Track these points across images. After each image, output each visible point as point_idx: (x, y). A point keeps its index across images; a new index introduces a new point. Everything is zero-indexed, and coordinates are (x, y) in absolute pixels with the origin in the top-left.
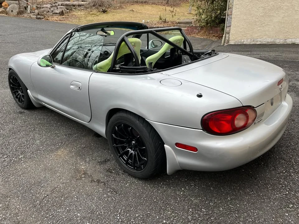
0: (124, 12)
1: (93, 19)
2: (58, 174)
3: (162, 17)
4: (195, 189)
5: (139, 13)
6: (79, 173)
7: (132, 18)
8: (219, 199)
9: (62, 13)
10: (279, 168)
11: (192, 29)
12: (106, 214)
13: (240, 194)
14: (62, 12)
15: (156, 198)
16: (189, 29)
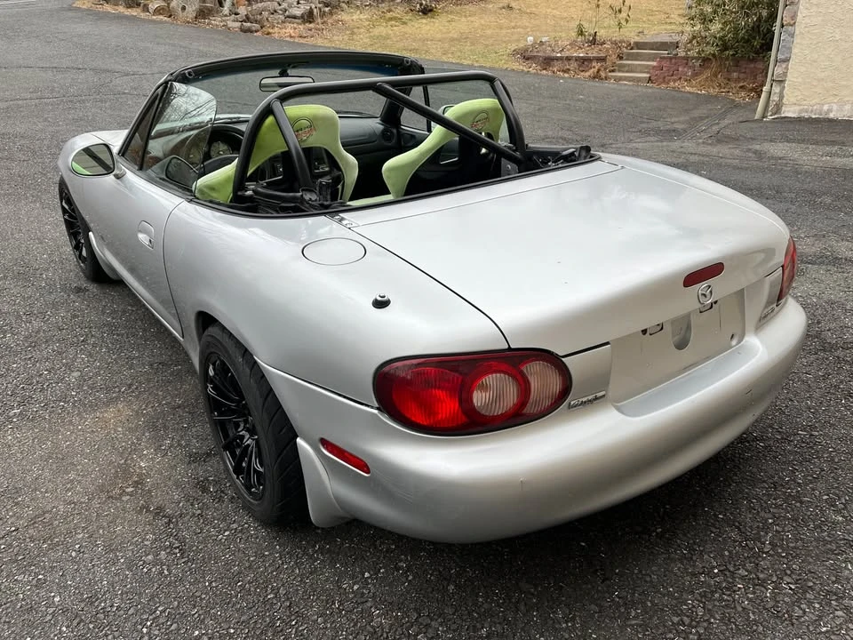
0: (484, 11)
1: (391, 32)
2: (72, 476)
3: (586, 25)
4: (404, 580)
5: (527, 13)
6: (125, 479)
7: (501, 28)
8: (455, 626)
9: (309, 17)
10: (706, 556)
11: (676, 64)
12: (122, 612)
13: (529, 622)
14: (311, 12)
15: (279, 589)
16: (666, 64)
